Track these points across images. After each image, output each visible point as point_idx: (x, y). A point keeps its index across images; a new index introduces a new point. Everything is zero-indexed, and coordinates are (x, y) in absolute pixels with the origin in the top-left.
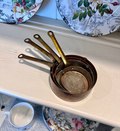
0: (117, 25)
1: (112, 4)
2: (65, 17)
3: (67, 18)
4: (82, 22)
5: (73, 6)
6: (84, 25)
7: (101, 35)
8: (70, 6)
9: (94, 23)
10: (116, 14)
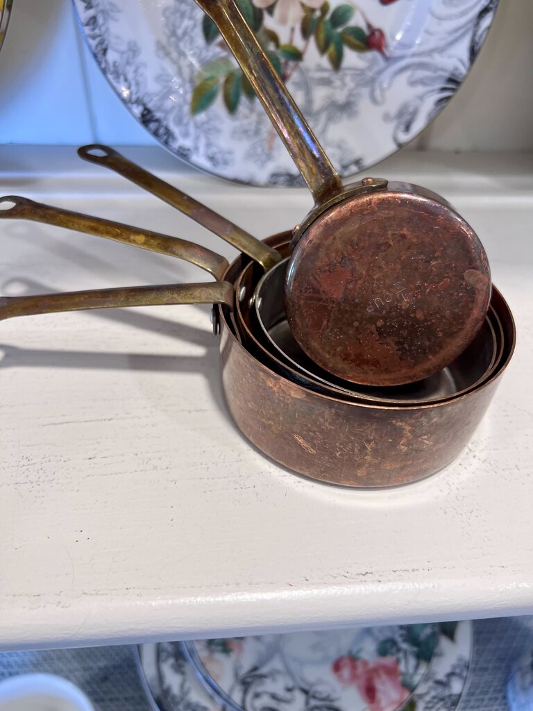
0: (421, 98)
2: (150, 106)
3: (159, 109)
4: (245, 122)
5: (179, 39)
6: (257, 132)
7: (354, 169)
8: (164, 40)
9: (308, 112)
10: (404, 46)
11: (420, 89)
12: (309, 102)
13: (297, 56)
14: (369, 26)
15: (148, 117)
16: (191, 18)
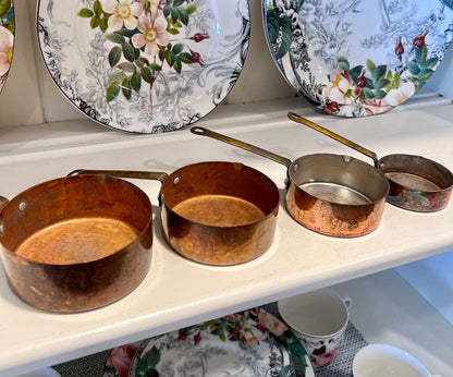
0: (223, 82)
1: (192, 39)
2: (84, 100)
3: (90, 101)
4: (136, 102)
5: (97, 66)
6: (143, 107)
7: (196, 119)
8: (89, 68)
9: (167, 94)
10: (210, 59)
11: (221, 78)
12: (168, 89)
13: (159, 68)
14: (192, 52)
15: (84, 106)
16: (102, 56)
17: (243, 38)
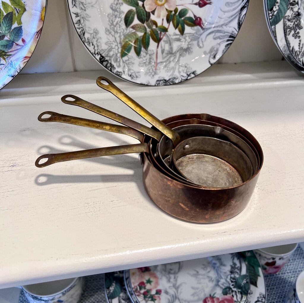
0: (219, 44)
1: (196, 4)
2: (103, 55)
3: (107, 56)
4: (144, 59)
5: (115, 26)
6: (150, 63)
7: (193, 76)
8: (108, 27)
9: (171, 53)
10: (210, 24)
11: (219, 41)
12: (171, 48)
13: (165, 30)
14: (195, 16)
15: (103, 59)
16: (119, 17)
17: (243, 4)
